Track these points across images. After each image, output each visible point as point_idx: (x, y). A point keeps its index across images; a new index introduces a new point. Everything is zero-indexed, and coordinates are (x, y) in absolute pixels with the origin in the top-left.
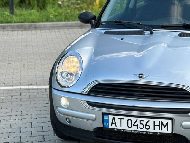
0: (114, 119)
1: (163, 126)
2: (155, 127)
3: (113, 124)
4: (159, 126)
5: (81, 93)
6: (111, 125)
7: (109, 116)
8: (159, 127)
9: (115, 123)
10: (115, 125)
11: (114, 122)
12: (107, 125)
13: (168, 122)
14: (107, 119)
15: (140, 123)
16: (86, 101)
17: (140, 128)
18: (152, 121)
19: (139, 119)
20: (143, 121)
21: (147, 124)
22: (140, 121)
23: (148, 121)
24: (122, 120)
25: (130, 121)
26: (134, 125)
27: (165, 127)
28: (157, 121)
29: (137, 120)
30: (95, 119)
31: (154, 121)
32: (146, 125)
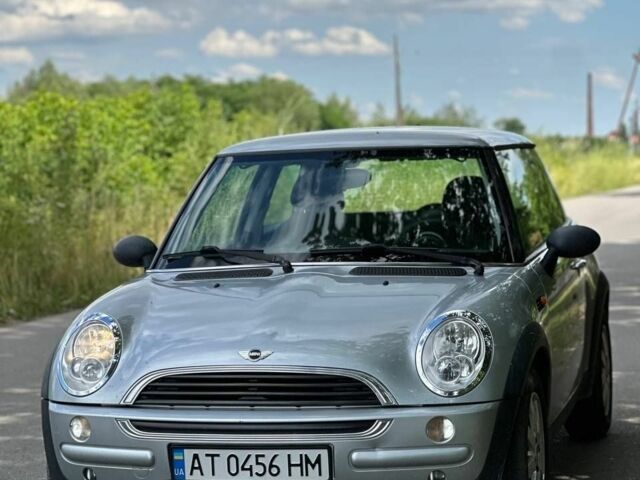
0: (196, 457)
1: (309, 466)
2: (293, 468)
3: (195, 471)
4: (301, 465)
5: (117, 403)
6: (191, 474)
7: (185, 451)
8: (299, 468)
9: (200, 468)
10: (198, 471)
11: (196, 465)
12: (181, 473)
13: (319, 456)
14: (181, 458)
15: (258, 463)
16: (131, 421)
17: (257, 474)
18: (283, 454)
19: (254, 453)
20: (263, 456)
21: (274, 463)
22: (257, 456)
23: (275, 456)
24: (215, 458)
25: (233, 460)
26: (243, 469)
27: (313, 466)
28: (296, 455)
29: (249, 456)
30: (152, 463)
31: (289, 456)
32: (271, 466)
